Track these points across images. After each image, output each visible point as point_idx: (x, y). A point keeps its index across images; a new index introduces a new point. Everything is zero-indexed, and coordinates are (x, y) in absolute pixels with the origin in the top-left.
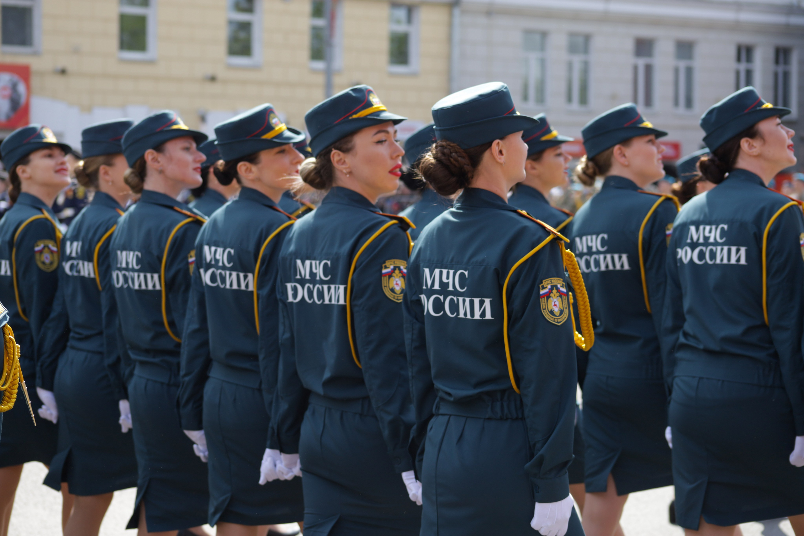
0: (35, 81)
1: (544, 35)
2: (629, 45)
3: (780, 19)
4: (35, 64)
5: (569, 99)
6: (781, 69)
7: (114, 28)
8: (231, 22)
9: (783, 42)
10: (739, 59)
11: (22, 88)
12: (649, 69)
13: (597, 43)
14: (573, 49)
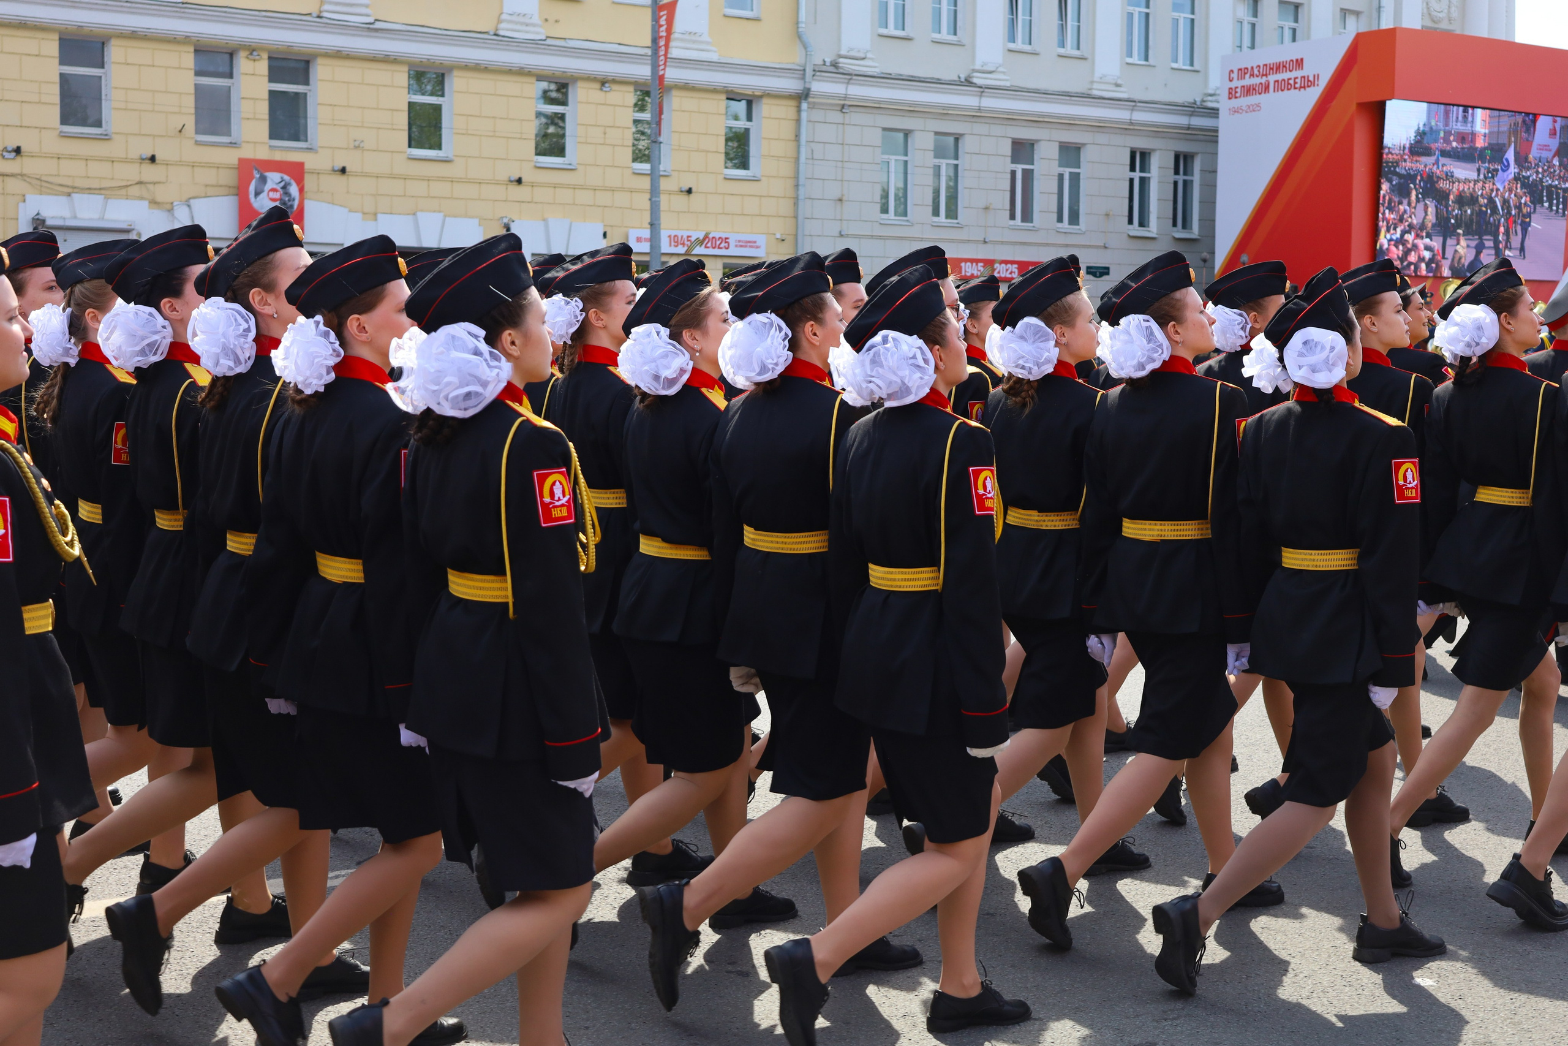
0: (309, 182)
1: (907, 134)
2: (1007, 149)
3: (1183, 120)
4: (310, 161)
5: (936, 212)
6: (1181, 178)
7: (402, 120)
8: (539, 114)
9: (1184, 147)
10: (1133, 168)
11: (294, 190)
12: (1028, 175)
13: (968, 145)
14: (939, 153)
